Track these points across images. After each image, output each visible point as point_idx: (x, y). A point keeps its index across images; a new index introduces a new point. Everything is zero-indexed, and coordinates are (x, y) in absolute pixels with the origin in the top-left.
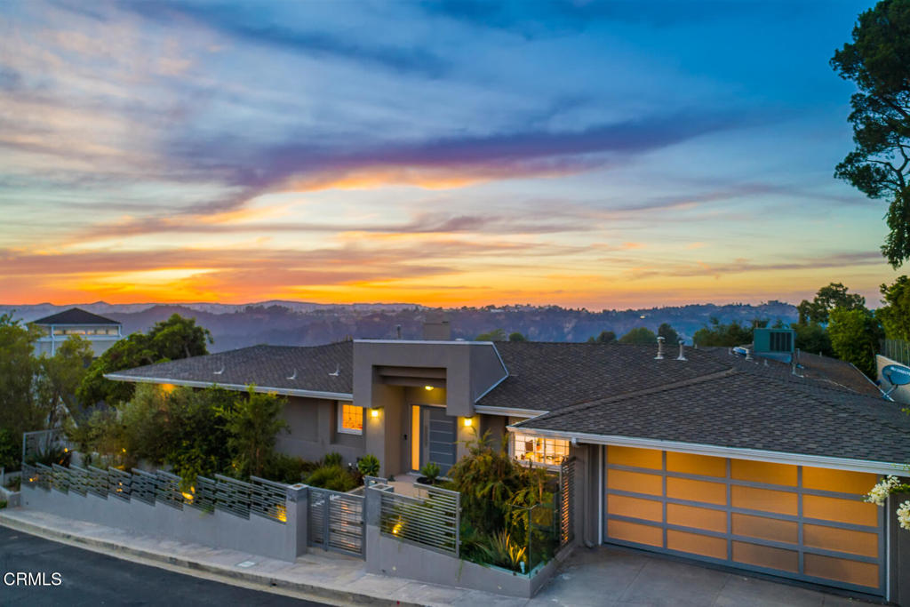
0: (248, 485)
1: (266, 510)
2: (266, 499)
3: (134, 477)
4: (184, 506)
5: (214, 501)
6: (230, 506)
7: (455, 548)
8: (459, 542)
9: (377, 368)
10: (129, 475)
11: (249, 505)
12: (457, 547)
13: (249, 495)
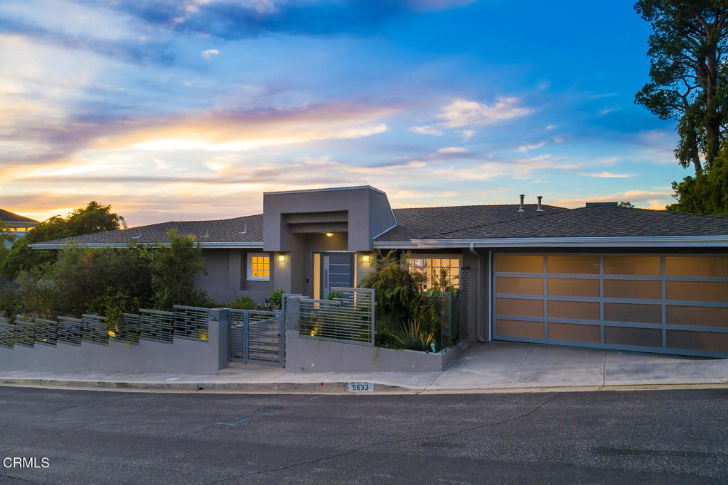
0: (171, 313)
1: (189, 333)
2: (189, 323)
3: (60, 324)
4: (109, 341)
5: (139, 333)
6: (155, 335)
7: (370, 338)
8: (374, 332)
9: (285, 216)
10: (55, 322)
11: (172, 331)
12: (373, 337)
13: (173, 322)
